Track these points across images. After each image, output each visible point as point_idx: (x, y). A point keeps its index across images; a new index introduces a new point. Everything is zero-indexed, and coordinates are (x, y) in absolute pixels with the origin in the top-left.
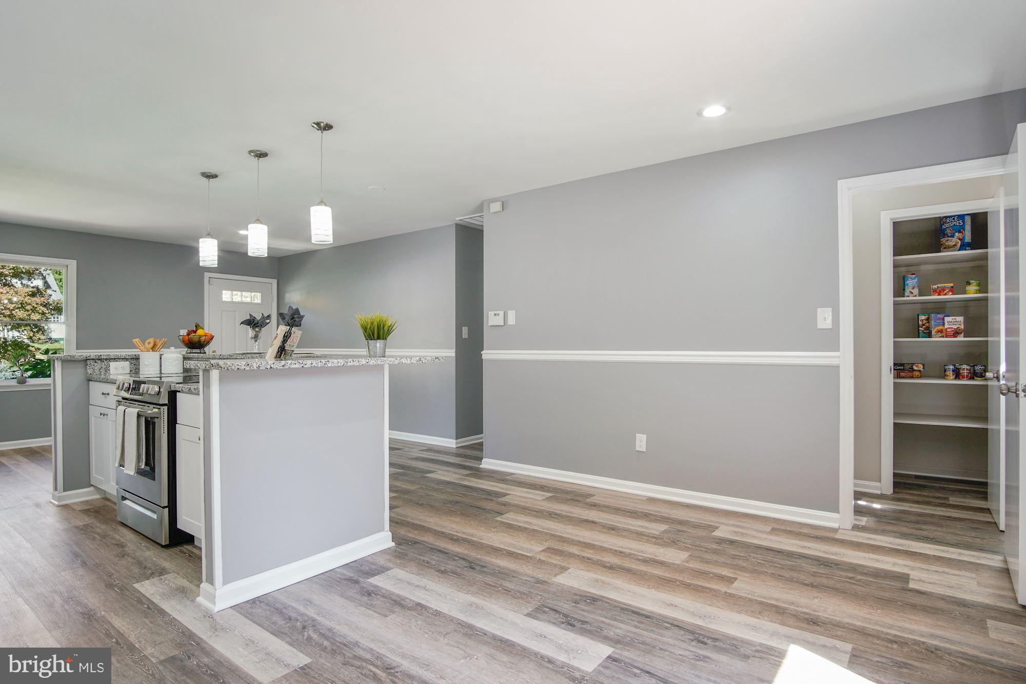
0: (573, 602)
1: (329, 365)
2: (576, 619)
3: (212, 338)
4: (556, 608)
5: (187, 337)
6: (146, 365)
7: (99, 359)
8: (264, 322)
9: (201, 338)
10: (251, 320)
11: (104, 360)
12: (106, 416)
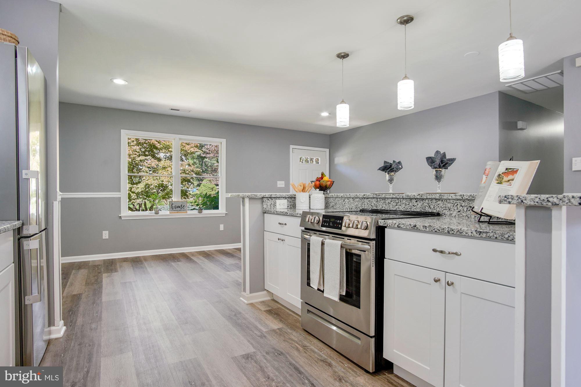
3: (333, 182)
5: (318, 183)
6: (301, 202)
7: (270, 198)
8: (397, 167)
9: (327, 183)
10: (388, 166)
11: (273, 198)
12: (283, 241)
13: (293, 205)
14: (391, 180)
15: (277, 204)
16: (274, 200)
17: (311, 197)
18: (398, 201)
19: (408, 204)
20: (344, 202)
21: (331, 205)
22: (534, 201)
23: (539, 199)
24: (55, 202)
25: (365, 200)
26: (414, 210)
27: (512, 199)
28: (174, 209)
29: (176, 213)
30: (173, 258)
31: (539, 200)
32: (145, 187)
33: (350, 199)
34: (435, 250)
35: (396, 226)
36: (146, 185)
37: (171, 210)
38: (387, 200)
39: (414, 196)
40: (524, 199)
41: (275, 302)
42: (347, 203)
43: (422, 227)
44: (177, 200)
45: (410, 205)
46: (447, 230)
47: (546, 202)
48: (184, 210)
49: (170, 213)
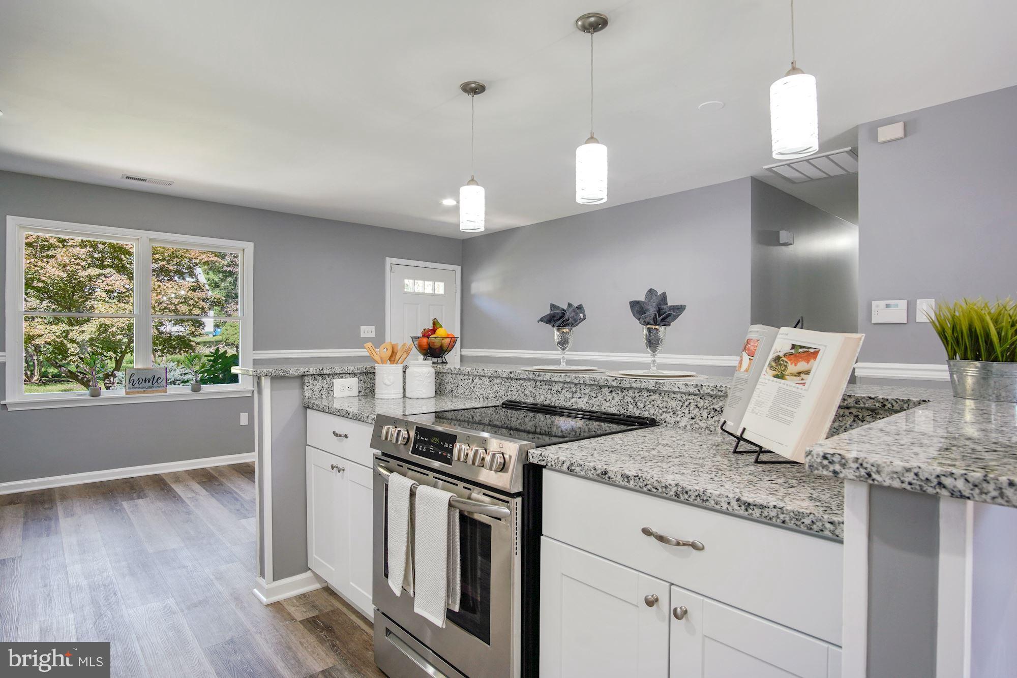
3: (456, 340)
5: (425, 340)
6: (386, 384)
7: (320, 375)
8: (575, 317)
9: (443, 341)
10: (558, 314)
11: (327, 376)
12: (341, 471)
13: (369, 391)
14: (563, 343)
15: (336, 388)
16: (328, 380)
17: (407, 371)
18: (575, 389)
19: (595, 396)
20: (473, 385)
21: (449, 388)
22: (902, 479)
23: (916, 474)
25: (513, 382)
26: (606, 409)
27: (843, 465)
28: (137, 385)
29: (138, 393)
30: (130, 488)
31: (915, 477)
32: (99, 330)
33: (484, 378)
34: (647, 532)
35: (565, 468)
36: (101, 325)
37: (129, 388)
38: (554, 384)
39: (606, 382)
40: (874, 469)
41: (331, 594)
42: (479, 386)
43: (619, 477)
44: (145, 367)
45: (599, 398)
46: (674, 489)
47: (934, 488)
48: (159, 387)
49: (127, 393)
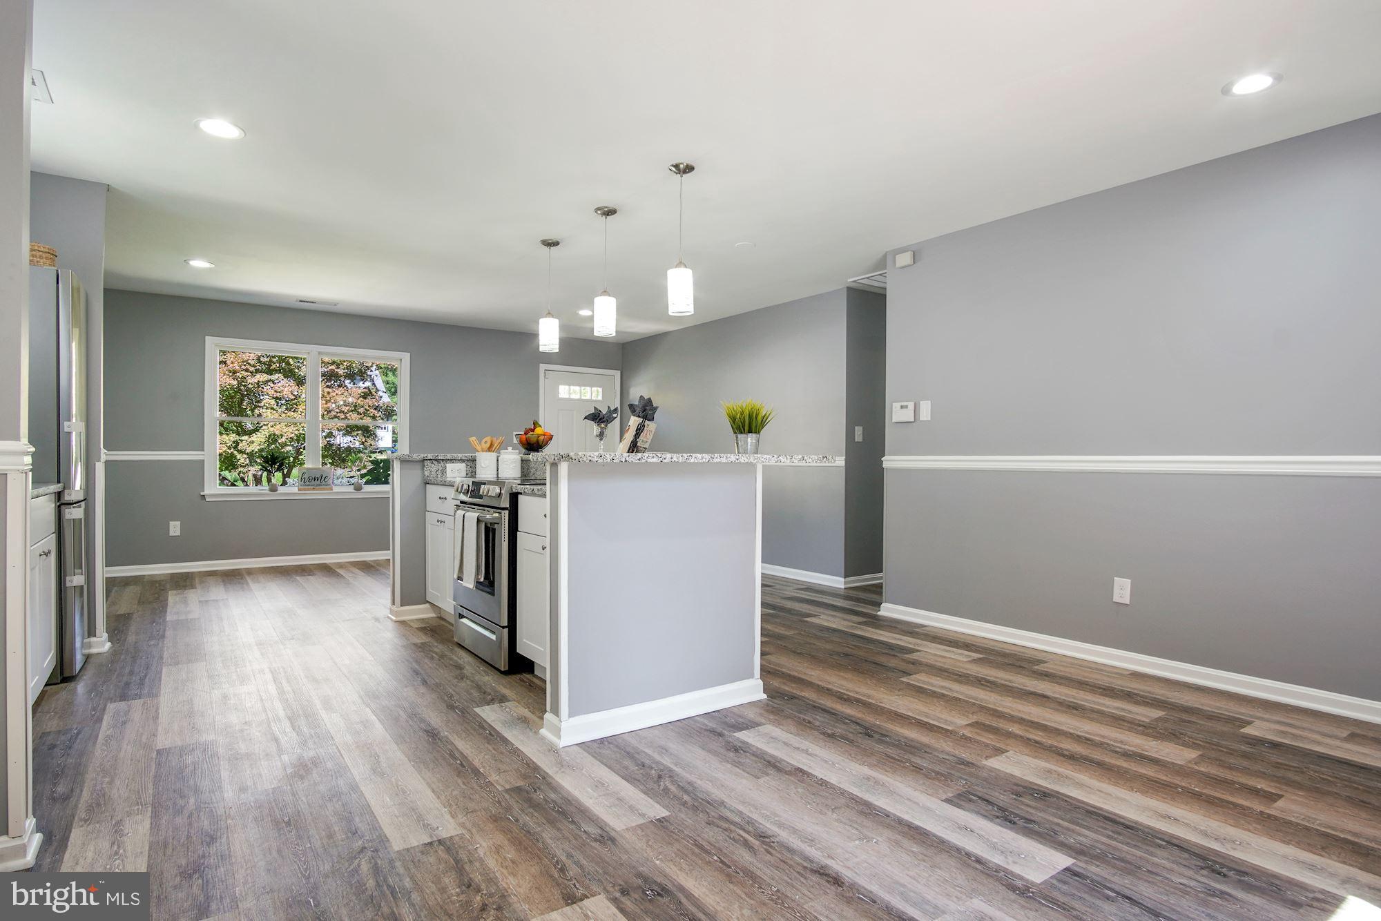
0: (1012, 793)
1: (692, 461)
2: (1017, 815)
3: (551, 438)
4: (987, 797)
5: (524, 437)
6: (482, 467)
7: (436, 460)
9: (541, 438)
10: (598, 414)
11: (441, 461)
12: (443, 523)
13: (472, 472)
14: (601, 435)
15: (448, 469)
16: (442, 463)
17: (500, 458)
24: (97, 464)
28: (307, 483)
29: (308, 489)
30: (303, 570)
32: (268, 441)
36: (270, 436)
37: (301, 485)
41: (442, 619)
44: (314, 467)
48: (326, 485)
49: (299, 490)
